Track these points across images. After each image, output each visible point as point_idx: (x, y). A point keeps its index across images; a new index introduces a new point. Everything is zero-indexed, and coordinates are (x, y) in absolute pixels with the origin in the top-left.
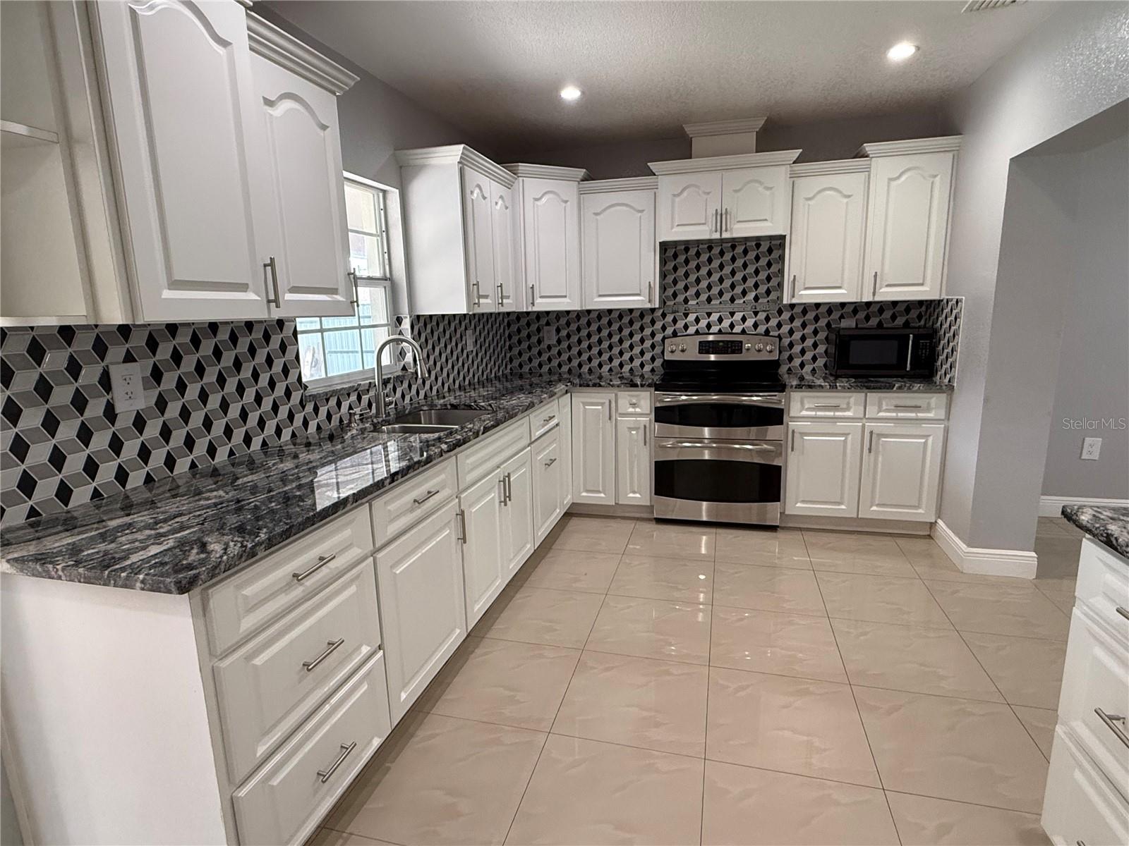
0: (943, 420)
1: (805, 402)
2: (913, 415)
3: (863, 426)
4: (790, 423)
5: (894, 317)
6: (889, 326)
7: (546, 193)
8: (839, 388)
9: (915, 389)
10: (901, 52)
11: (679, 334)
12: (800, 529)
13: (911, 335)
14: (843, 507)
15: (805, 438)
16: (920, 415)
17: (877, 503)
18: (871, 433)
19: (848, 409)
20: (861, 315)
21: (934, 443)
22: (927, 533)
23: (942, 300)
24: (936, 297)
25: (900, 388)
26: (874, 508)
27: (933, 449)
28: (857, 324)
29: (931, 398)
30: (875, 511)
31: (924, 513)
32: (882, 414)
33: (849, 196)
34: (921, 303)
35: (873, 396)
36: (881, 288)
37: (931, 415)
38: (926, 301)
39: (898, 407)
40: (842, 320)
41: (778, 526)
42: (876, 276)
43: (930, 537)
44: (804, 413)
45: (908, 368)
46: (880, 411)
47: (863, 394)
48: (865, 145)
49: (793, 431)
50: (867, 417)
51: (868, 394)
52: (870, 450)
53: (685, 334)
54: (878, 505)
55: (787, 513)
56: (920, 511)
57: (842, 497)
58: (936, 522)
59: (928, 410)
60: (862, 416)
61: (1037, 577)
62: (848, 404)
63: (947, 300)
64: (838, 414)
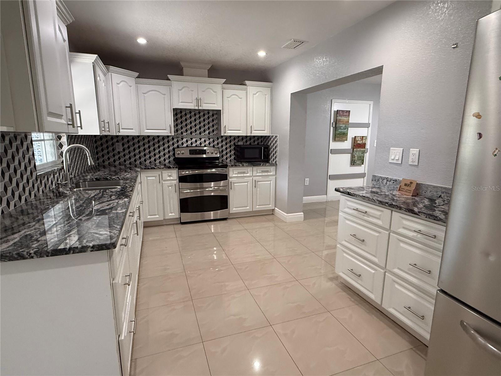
0: (274, 175)
1: (234, 171)
2: (266, 174)
3: (253, 179)
4: (230, 179)
5: (254, 141)
6: (253, 144)
7: (121, 82)
8: (245, 166)
9: (267, 165)
10: (262, 54)
11: (180, 147)
12: (235, 218)
13: (263, 148)
14: (248, 208)
15: (235, 184)
16: (269, 174)
17: (258, 205)
18: (255, 181)
19: (247, 173)
20: (244, 140)
21: (273, 183)
22: (272, 212)
23: (270, 136)
24: (269, 135)
25: (263, 165)
27: (273, 185)
28: (243, 144)
29: (271, 168)
30: (258, 208)
31: (271, 207)
32: (258, 174)
33: (241, 98)
34: (262, 137)
35: (255, 168)
36: (253, 131)
37: (271, 174)
38: (264, 136)
39: (263, 172)
40: (239, 142)
41: (227, 218)
42: (251, 127)
43: (273, 214)
44: (234, 175)
45: (262, 159)
46: (257, 173)
47: (252, 168)
48: (246, 81)
49: (231, 182)
50: (253, 175)
51: (254, 168)
52: (255, 187)
53: (182, 147)
54: (259, 206)
55: (231, 212)
56: (270, 206)
57: (248, 204)
58: (275, 209)
59: (270, 172)
60: (252, 175)
61: (304, 220)
62: (248, 171)
63: (272, 136)
64: (245, 175)
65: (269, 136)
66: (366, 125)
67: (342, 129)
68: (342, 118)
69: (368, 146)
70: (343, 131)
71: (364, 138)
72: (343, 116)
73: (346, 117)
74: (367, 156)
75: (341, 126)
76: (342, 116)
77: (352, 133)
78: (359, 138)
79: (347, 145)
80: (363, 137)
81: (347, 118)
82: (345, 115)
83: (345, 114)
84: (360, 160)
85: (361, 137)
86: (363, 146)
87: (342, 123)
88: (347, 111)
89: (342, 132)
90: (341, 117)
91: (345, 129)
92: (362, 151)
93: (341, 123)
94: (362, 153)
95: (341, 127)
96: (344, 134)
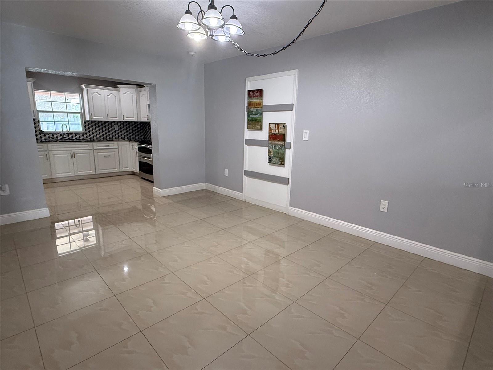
66: (288, 108)
67: (254, 114)
68: (253, 100)
69: (288, 139)
70: (254, 116)
71: (281, 126)
72: (254, 97)
73: (256, 98)
74: (289, 154)
75: (252, 110)
76: (253, 98)
77: (268, 118)
78: (274, 126)
79: (263, 135)
80: (278, 124)
81: (258, 99)
82: (256, 96)
83: (256, 94)
84: (277, 157)
85: (277, 125)
86: (282, 137)
87: (254, 106)
88: (257, 90)
89: (253, 118)
90: (252, 99)
91: (256, 114)
92: (279, 145)
93: (252, 107)
94: (279, 148)
95: (253, 111)
96: (256, 120)
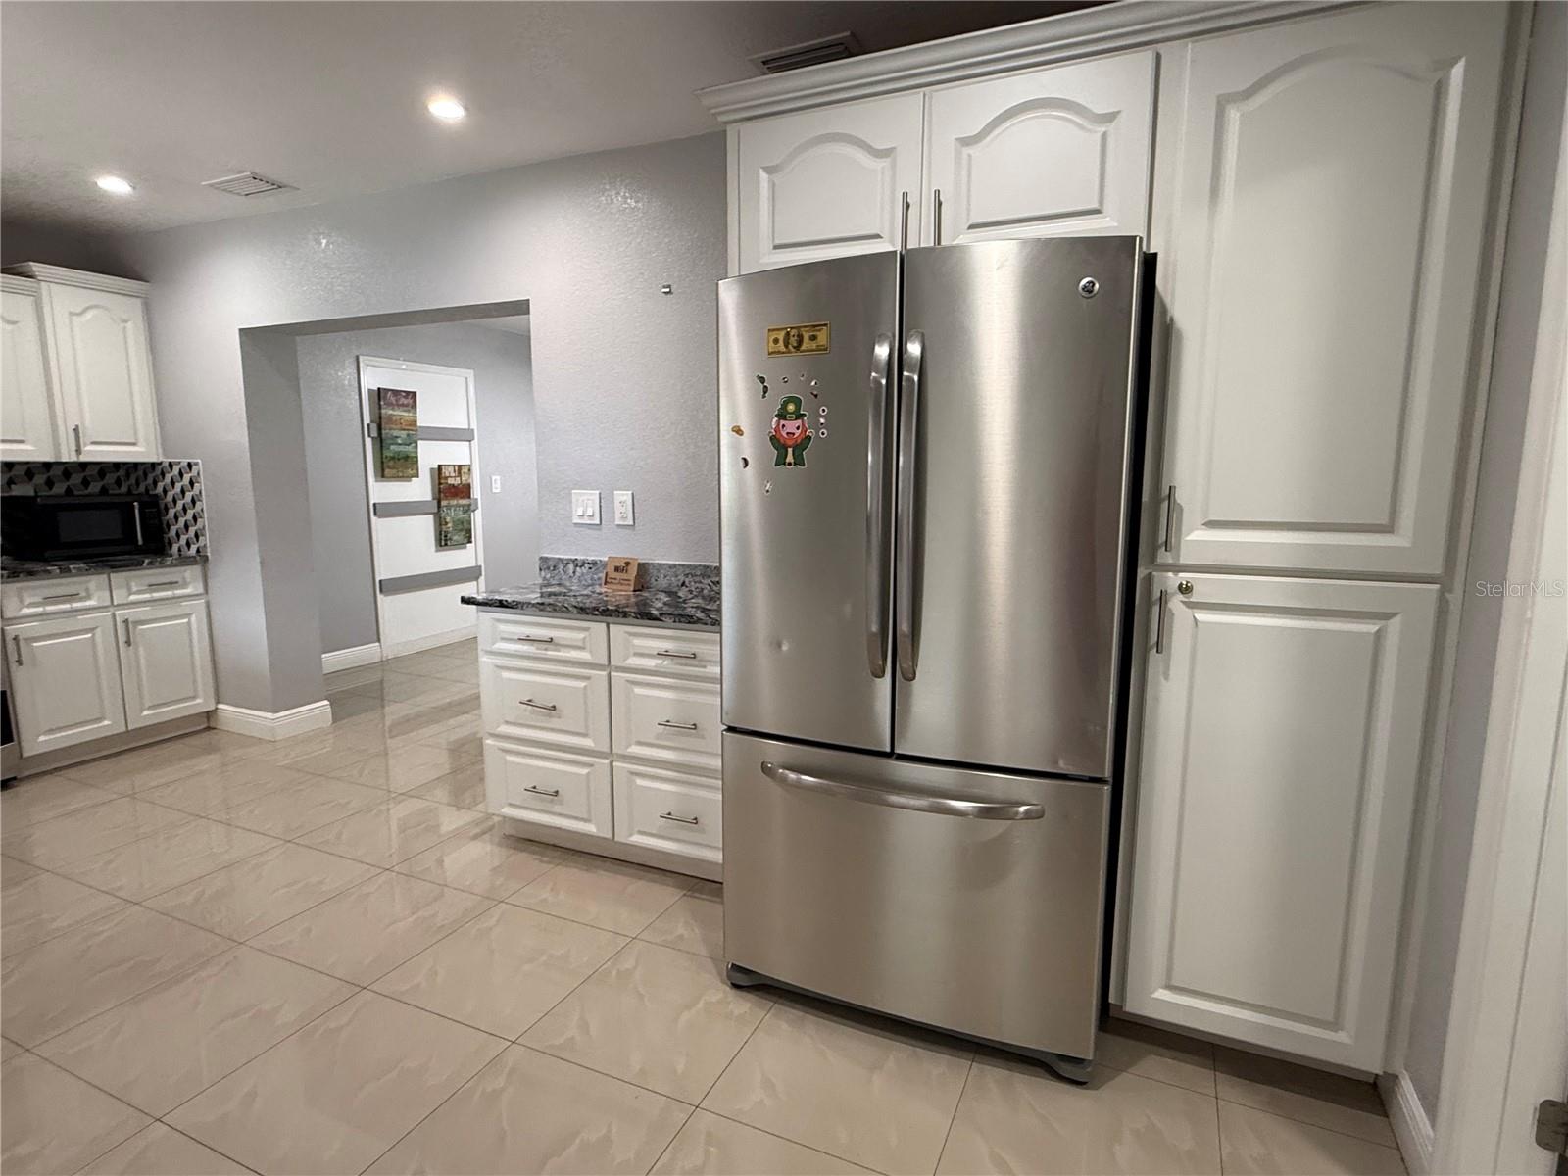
0: (200, 594)
1: (25, 594)
2: (169, 593)
3: (114, 615)
4: (7, 628)
5: (86, 483)
6: (81, 493)
8: (73, 571)
9: (168, 563)
10: (114, 186)
12: (44, 773)
13: (136, 503)
14: (106, 723)
15: (35, 644)
16: (179, 592)
17: (147, 706)
18: (126, 622)
19: (88, 597)
20: (40, 479)
21: (197, 622)
22: (208, 721)
23: (160, 463)
24: (153, 459)
25: (150, 563)
26: (146, 713)
27: (199, 632)
28: (36, 492)
29: (185, 571)
30: (148, 716)
31: (201, 703)
32: (133, 598)
33: (14, 323)
35: (117, 578)
36: (85, 445)
37: (188, 591)
39: (153, 587)
40: (13, 486)
41: (14, 779)
42: (76, 430)
43: (209, 728)
44: (26, 611)
45: (140, 542)
46: (130, 594)
47: (105, 576)
48: (32, 263)
49: (16, 639)
50: (115, 603)
51: (112, 575)
52: (128, 643)
54: (150, 708)
55: (26, 754)
56: (199, 701)
57: (102, 711)
58: (217, 708)
59: (185, 585)
60: (108, 603)
61: (335, 720)
62: (87, 590)
63: (171, 465)
64: (76, 605)
65: (153, 465)
66: (463, 435)
67: (400, 444)
68: (395, 413)
69: (477, 492)
70: (401, 448)
71: (465, 470)
72: (399, 405)
73: (405, 408)
74: (478, 519)
75: (395, 434)
76: (396, 407)
77: (430, 455)
78: (451, 469)
79: (419, 489)
80: (460, 466)
81: (409, 411)
82: (403, 405)
83: (403, 401)
84: (461, 530)
85: (456, 468)
86: (465, 491)
87: (399, 427)
88: (408, 393)
89: (400, 452)
90: (393, 409)
91: (408, 445)
92: (463, 506)
93: (394, 426)
94: (464, 513)
95: (397, 437)
96: (407, 458)
